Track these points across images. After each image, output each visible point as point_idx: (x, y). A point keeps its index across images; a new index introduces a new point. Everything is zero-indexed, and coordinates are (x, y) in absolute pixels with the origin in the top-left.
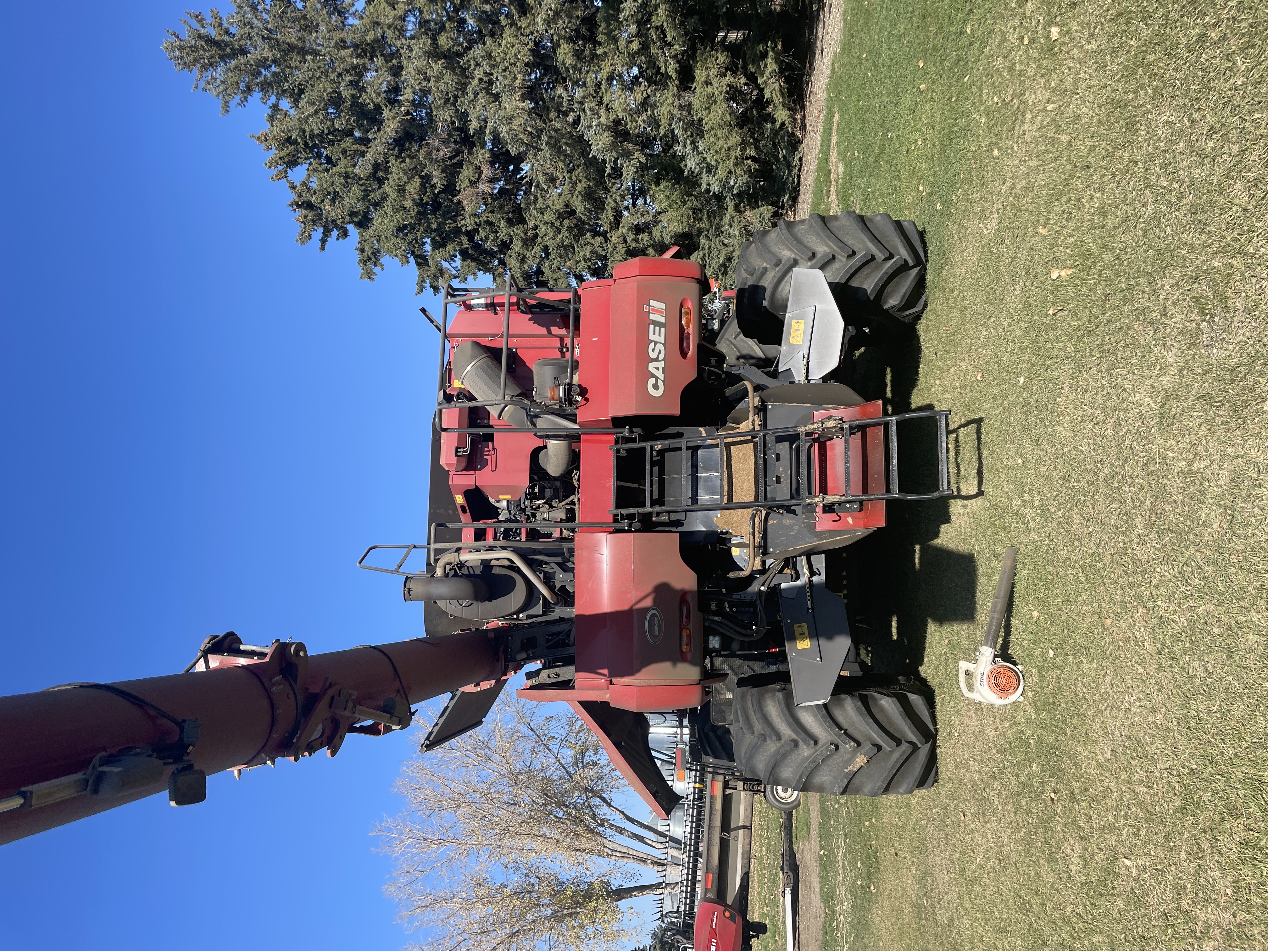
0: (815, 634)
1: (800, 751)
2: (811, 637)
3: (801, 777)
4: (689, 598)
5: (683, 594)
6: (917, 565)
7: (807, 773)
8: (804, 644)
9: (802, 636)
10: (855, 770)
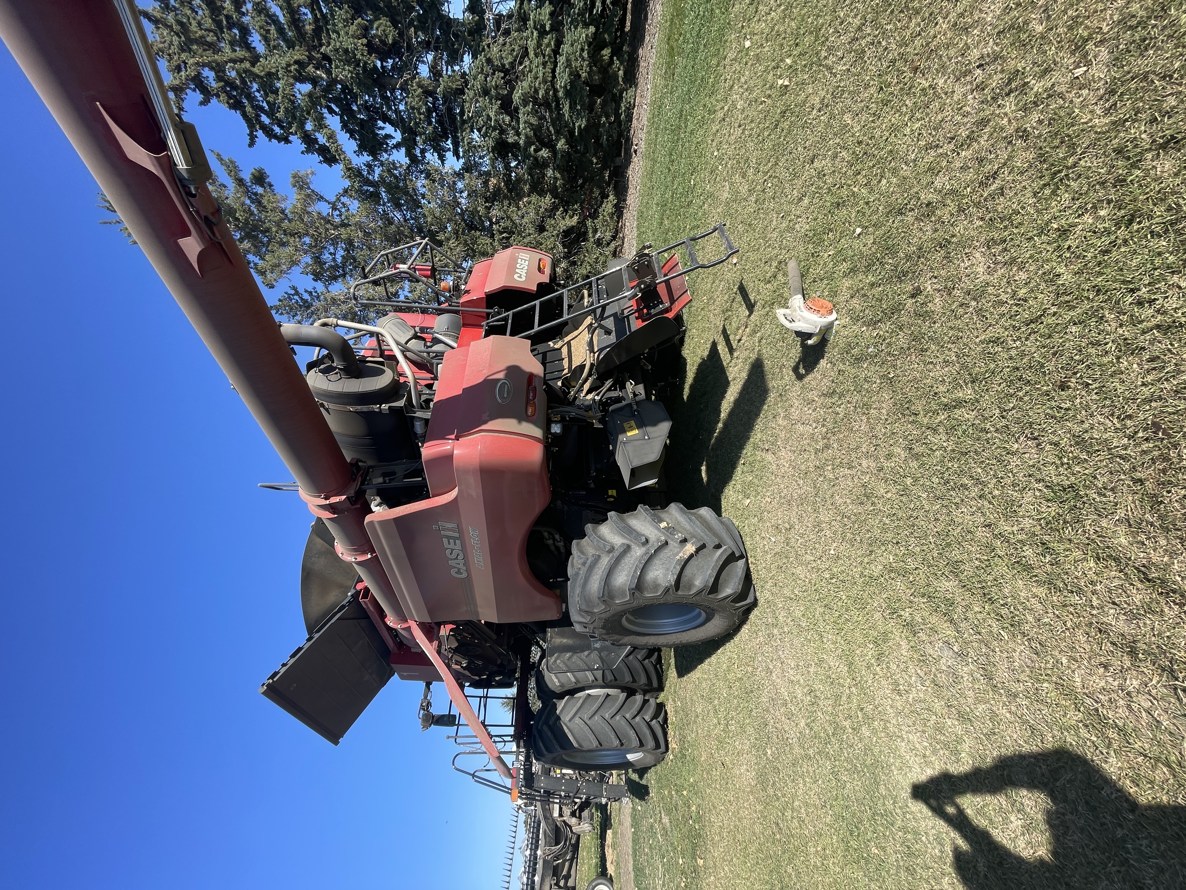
0: (640, 425)
1: (632, 553)
2: (638, 428)
3: (635, 572)
4: (536, 383)
5: (531, 377)
6: (705, 478)
7: (641, 566)
8: (633, 433)
9: (631, 429)
10: (686, 557)
